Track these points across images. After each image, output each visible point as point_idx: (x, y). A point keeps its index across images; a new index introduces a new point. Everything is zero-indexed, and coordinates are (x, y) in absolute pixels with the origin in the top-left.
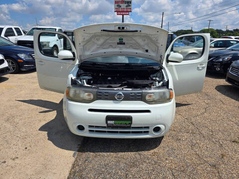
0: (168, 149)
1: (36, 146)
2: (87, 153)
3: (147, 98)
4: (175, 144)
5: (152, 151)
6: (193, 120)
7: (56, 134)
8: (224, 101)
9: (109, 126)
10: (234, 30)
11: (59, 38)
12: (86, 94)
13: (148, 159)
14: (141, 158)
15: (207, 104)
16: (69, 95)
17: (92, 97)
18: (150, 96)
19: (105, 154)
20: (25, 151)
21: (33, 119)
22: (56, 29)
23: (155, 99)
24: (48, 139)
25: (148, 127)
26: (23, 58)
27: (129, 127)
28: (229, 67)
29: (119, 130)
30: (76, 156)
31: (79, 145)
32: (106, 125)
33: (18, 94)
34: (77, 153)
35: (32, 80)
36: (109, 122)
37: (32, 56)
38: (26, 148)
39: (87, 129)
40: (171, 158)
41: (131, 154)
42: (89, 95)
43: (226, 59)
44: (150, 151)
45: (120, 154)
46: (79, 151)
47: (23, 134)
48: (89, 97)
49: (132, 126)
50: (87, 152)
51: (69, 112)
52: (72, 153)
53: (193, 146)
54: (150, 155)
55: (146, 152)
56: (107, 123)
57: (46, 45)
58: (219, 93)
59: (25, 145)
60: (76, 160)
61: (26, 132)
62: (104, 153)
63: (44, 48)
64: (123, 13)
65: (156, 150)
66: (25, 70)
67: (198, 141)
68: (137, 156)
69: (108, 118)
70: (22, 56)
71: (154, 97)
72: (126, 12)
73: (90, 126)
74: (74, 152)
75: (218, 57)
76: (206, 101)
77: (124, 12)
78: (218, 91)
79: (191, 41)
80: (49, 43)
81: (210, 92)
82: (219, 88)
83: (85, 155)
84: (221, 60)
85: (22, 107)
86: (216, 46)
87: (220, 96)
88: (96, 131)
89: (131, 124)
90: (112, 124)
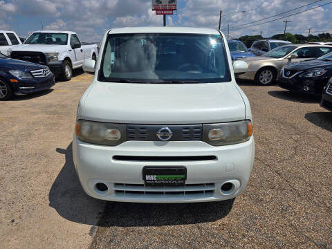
0: (244, 217)
1: (30, 216)
2: (113, 228)
3: (211, 135)
4: (255, 208)
5: (219, 222)
6: (279, 167)
7: (63, 195)
8: (321, 136)
9: (148, 184)
10: (320, 35)
11: (73, 48)
12: (110, 130)
13: (213, 236)
14: (201, 235)
15: (296, 141)
16: (81, 133)
17: (119, 135)
18: (215, 133)
19: (143, 229)
20: (10, 227)
21: (27, 171)
22: (67, 35)
23: (224, 138)
24: (50, 205)
25: (212, 184)
26: (17, 76)
27: (182, 185)
28: (326, 85)
29: (165, 190)
30: (95, 234)
31: (100, 213)
32: (142, 182)
33: (9, 131)
34: (97, 227)
35: (31, 110)
36: (148, 177)
37: (31, 74)
38: (13, 221)
39: (111, 188)
40: (252, 234)
41: (186, 228)
42: (113, 133)
43: (319, 73)
44: (216, 222)
45: (168, 228)
46: (99, 224)
47: (9, 196)
48: (114, 136)
49: (187, 182)
50: (112, 225)
51: (81, 161)
52: (87, 227)
53: (284, 211)
54: (217, 229)
55: (210, 223)
56: (144, 178)
57: (52, 58)
58: (311, 124)
59: (12, 215)
60: (95, 241)
61: (16, 192)
62: (141, 228)
63: (51, 63)
64: (165, 12)
65: (225, 220)
66: (20, 94)
67: (291, 203)
68: (196, 230)
69: (146, 171)
70: (17, 74)
71: (222, 134)
72: (169, 10)
73: (117, 184)
74: (91, 226)
75: (306, 71)
76: (293, 137)
77: (166, 10)
78: (309, 121)
79: (263, 50)
80: (57, 54)
81: (298, 123)
82: (311, 117)
83: (109, 231)
84: (311, 75)
85: (13, 152)
86: (300, 56)
87: (314, 129)
88: (127, 192)
89: (185, 179)
90: (154, 180)
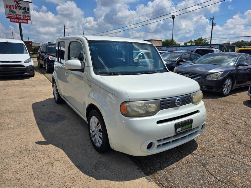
9: (177, 134)
16: (127, 111)
25: (198, 127)
27: (191, 130)
30: (152, 180)
31: (138, 169)
34: (148, 177)
46: (146, 174)
49: (192, 128)
54: (202, 152)
56: (176, 131)
65: (200, 146)
69: (177, 126)
72: (24, 19)
73: (159, 141)
77: (21, 19)
88: (163, 145)
89: (191, 126)
90: (179, 131)
